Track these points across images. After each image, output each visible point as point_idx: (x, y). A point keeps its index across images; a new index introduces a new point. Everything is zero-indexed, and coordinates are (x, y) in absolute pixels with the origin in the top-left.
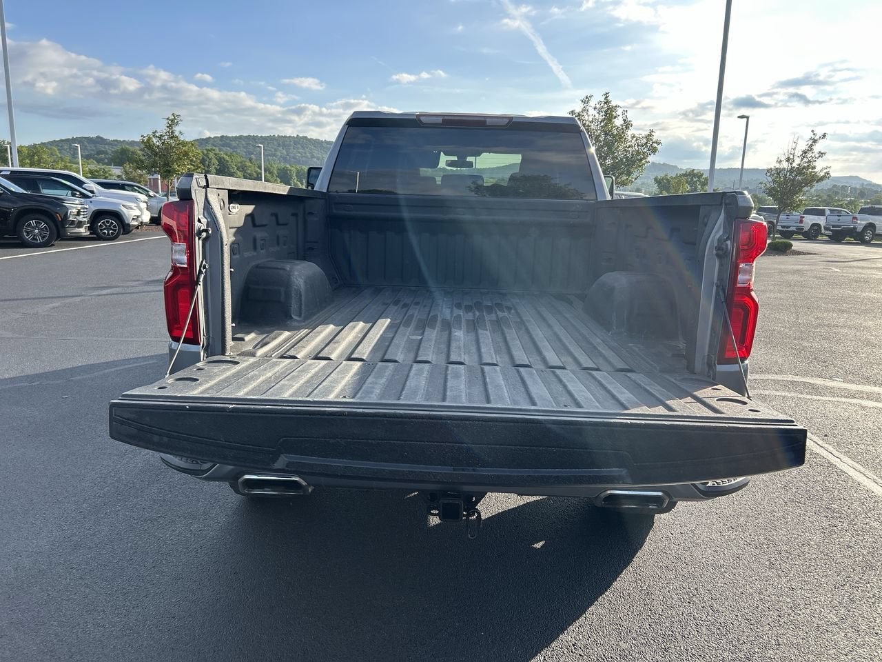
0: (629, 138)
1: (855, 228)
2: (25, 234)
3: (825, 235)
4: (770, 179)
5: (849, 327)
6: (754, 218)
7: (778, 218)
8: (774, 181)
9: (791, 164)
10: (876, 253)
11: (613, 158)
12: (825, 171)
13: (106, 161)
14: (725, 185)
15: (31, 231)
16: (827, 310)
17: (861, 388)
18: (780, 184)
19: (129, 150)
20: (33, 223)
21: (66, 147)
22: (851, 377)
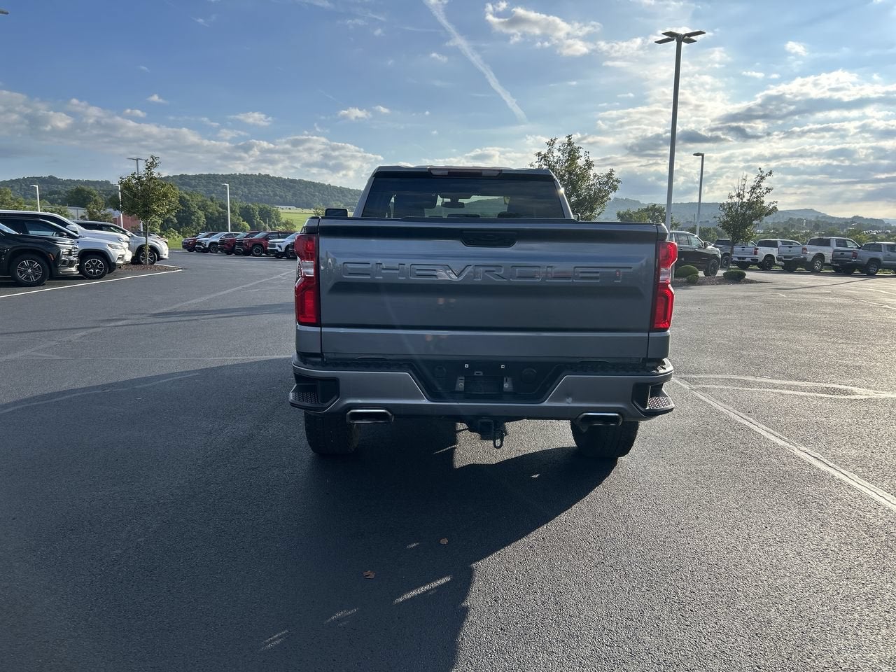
0: (592, 177)
1: (805, 259)
2: (18, 274)
3: (778, 265)
4: (723, 213)
5: (784, 340)
6: (712, 250)
7: (732, 249)
8: (727, 215)
9: (742, 199)
10: (823, 281)
11: (577, 196)
12: (772, 205)
13: (60, 201)
14: (687, 219)
15: (25, 271)
16: (768, 327)
17: (783, 382)
18: (732, 218)
19: (84, 190)
20: (26, 262)
21: (16, 188)
22: (777, 375)
